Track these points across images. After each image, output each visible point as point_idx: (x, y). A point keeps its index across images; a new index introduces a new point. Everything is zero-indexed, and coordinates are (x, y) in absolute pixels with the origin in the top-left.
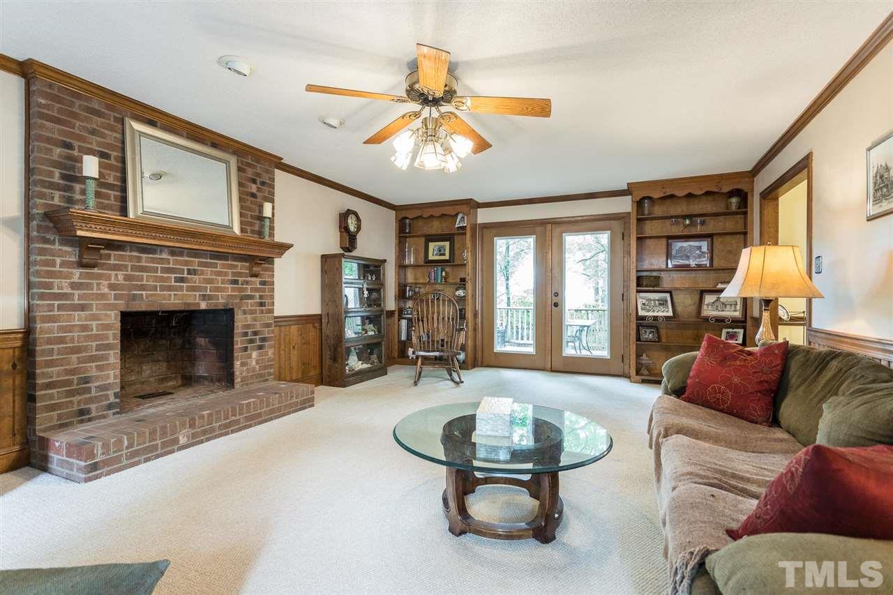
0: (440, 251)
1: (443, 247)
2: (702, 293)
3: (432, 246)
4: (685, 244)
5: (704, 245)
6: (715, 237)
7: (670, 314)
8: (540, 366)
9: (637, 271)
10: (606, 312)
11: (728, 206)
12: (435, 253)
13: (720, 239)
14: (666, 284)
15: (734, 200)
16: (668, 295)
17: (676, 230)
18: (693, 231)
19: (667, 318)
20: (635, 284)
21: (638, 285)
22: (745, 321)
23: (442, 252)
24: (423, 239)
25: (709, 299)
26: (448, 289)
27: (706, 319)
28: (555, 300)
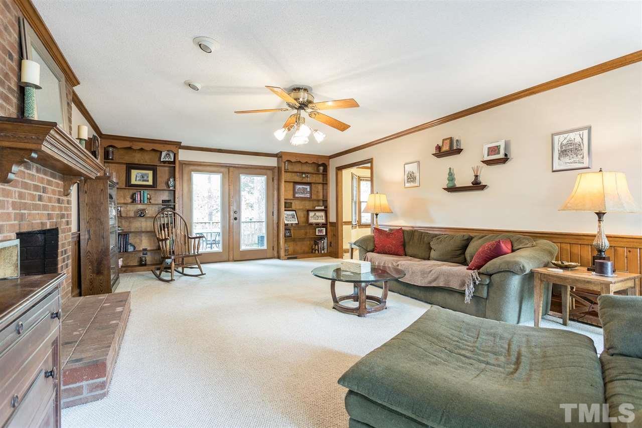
0: (143, 177)
1: (147, 175)
2: (308, 211)
3: (134, 173)
4: (301, 186)
5: (308, 187)
6: (312, 184)
7: (297, 222)
8: (226, 260)
9: (285, 199)
10: (264, 223)
11: (318, 170)
12: (138, 179)
13: (314, 185)
14: (293, 208)
15: (321, 168)
16: (294, 212)
17: (298, 179)
18: (304, 181)
19: (296, 224)
20: (284, 206)
21: (285, 207)
22: (327, 224)
23: (145, 178)
24: (125, 166)
25: (311, 214)
26: (150, 208)
27: (311, 224)
28: (236, 216)
